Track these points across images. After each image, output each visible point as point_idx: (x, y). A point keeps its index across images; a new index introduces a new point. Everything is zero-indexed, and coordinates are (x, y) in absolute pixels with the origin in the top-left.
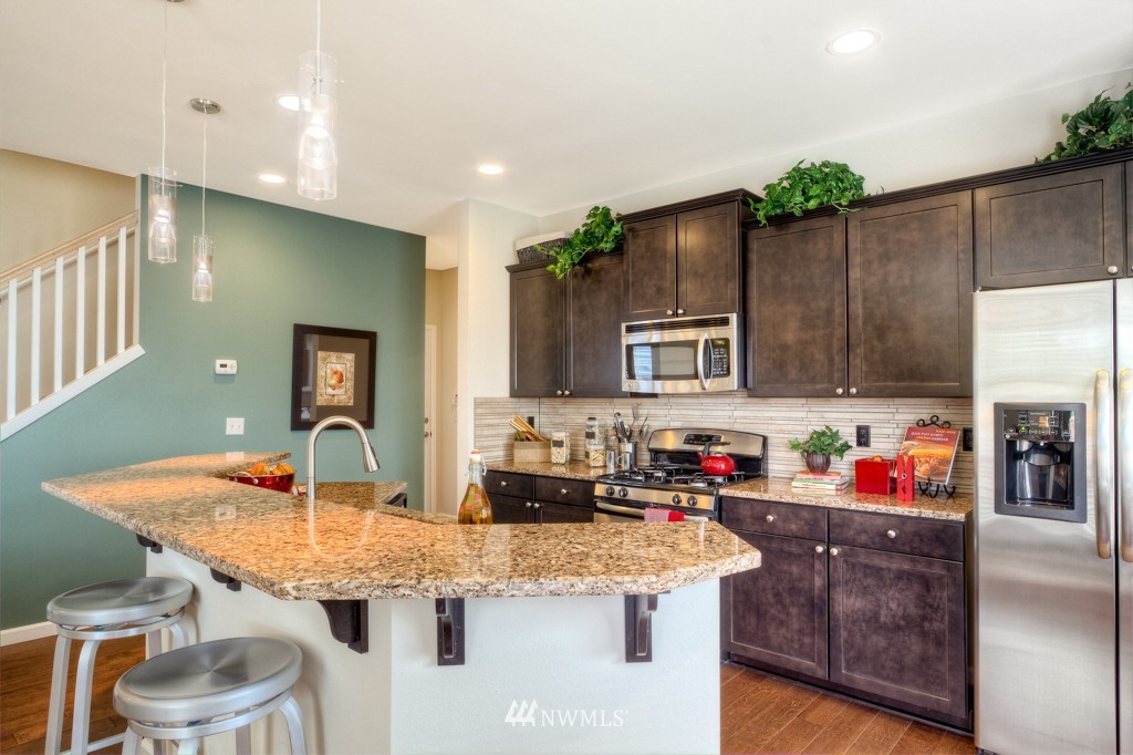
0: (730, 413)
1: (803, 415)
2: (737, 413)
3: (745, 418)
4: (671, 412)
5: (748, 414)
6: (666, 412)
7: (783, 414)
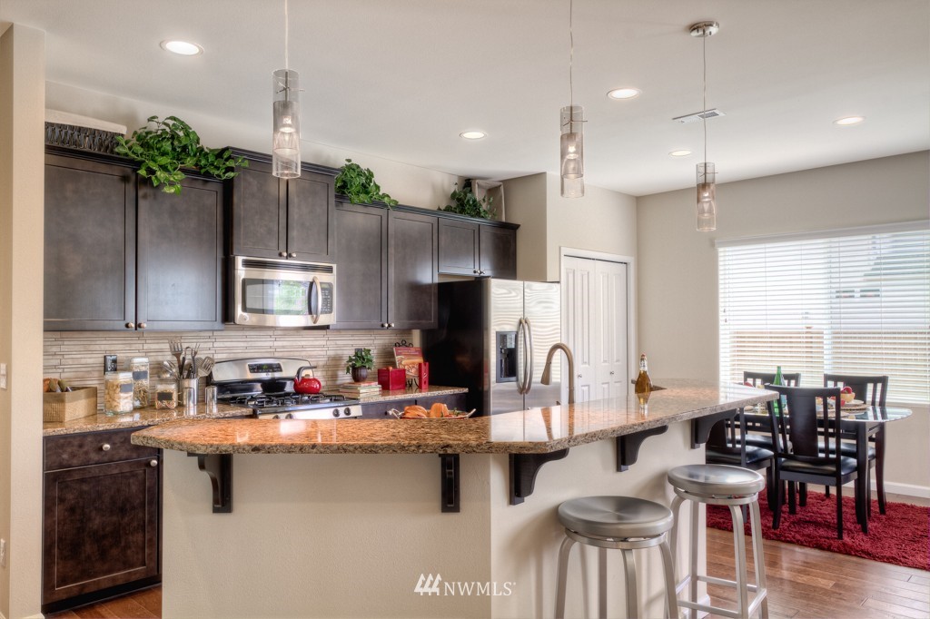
0: (271, 344)
1: (324, 343)
2: (276, 344)
3: (283, 347)
4: (216, 345)
5: (285, 343)
6: (210, 345)
7: (311, 343)
